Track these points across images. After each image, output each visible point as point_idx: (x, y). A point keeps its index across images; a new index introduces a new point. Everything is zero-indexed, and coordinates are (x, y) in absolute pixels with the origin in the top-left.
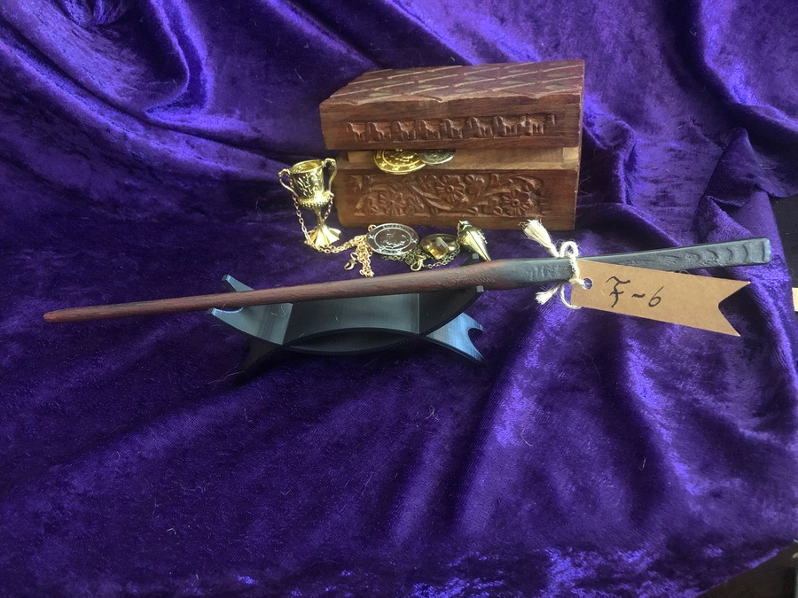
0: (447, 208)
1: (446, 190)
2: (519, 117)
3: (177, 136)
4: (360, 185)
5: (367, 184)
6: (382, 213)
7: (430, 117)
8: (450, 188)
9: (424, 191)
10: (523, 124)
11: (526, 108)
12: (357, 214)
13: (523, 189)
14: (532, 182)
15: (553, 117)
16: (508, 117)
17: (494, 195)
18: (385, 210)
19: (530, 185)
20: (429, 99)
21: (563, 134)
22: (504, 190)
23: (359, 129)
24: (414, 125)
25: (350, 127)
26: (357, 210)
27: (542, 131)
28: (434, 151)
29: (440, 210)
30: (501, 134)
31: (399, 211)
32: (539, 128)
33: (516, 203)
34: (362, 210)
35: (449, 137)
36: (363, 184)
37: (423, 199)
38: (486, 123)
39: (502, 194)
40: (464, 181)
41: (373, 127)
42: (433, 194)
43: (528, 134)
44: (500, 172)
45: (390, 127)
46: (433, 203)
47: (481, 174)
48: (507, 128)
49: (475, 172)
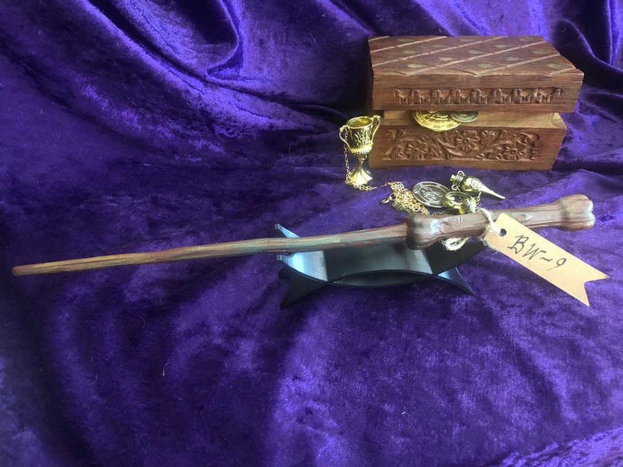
1: (463, 141)
2: (533, 90)
8: (467, 140)
10: (536, 95)
16: (524, 90)
19: (528, 139)
20: (467, 74)
23: (403, 94)
24: (450, 94)
25: (397, 93)
27: (549, 100)
28: (463, 113)
29: (454, 156)
30: (517, 102)
31: (420, 156)
33: (514, 151)
34: (390, 156)
35: (476, 103)
36: (397, 136)
37: (443, 148)
38: (506, 93)
40: (480, 134)
41: (416, 93)
43: (538, 102)
45: (431, 94)
47: (494, 130)
48: (523, 97)
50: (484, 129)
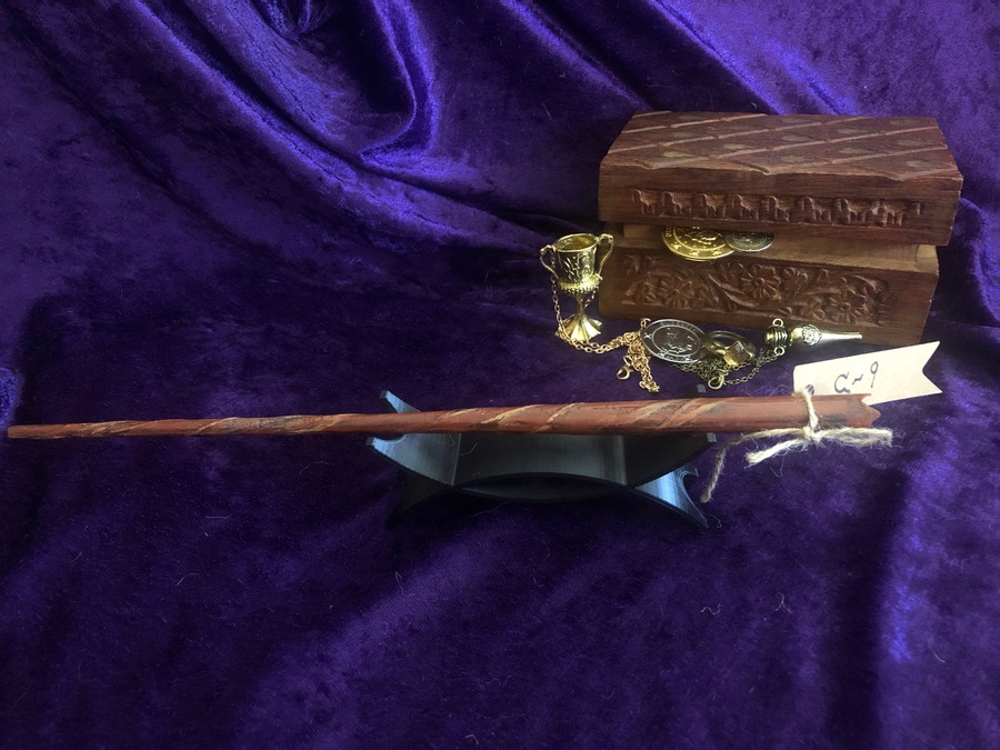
0: (751, 305)
1: (753, 283)
2: (870, 202)
3: (394, 185)
4: (637, 268)
5: (645, 265)
6: (659, 304)
7: (748, 192)
8: (760, 282)
9: (723, 281)
10: (875, 211)
11: (883, 192)
12: (624, 302)
13: (859, 291)
14: (873, 284)
15: (919, 205)
16: (855, 201)
17: (817, 295)
18: (664, 301)
19: (869, 288)
20: (751, 169)
21: (929, 228)
22: (832, 290)
23: (648, 198)
24: (725, 200)
25: (637, 196)
26: (627, 298)
27: (900, 222)
28: (746, 234)
29: (740, 307)
30: (842, 221)
31: (683, 303)
32: (896, 218)
33: (845, 307)
34: (633, 298)
35: (771, 219)
36: (641, 267)
37: (720, 292)
38: (823, 205)
39: (830, 295)
40: (781, 274)
41: (668, 197)
42: (734, 286)
43: (880, 224)
44: (831, 267)
45: (692, 200)
46: (732, 298)
47: (806, 268)
48: (852, 214)
49: (798, 265)
50: (787, 264)
